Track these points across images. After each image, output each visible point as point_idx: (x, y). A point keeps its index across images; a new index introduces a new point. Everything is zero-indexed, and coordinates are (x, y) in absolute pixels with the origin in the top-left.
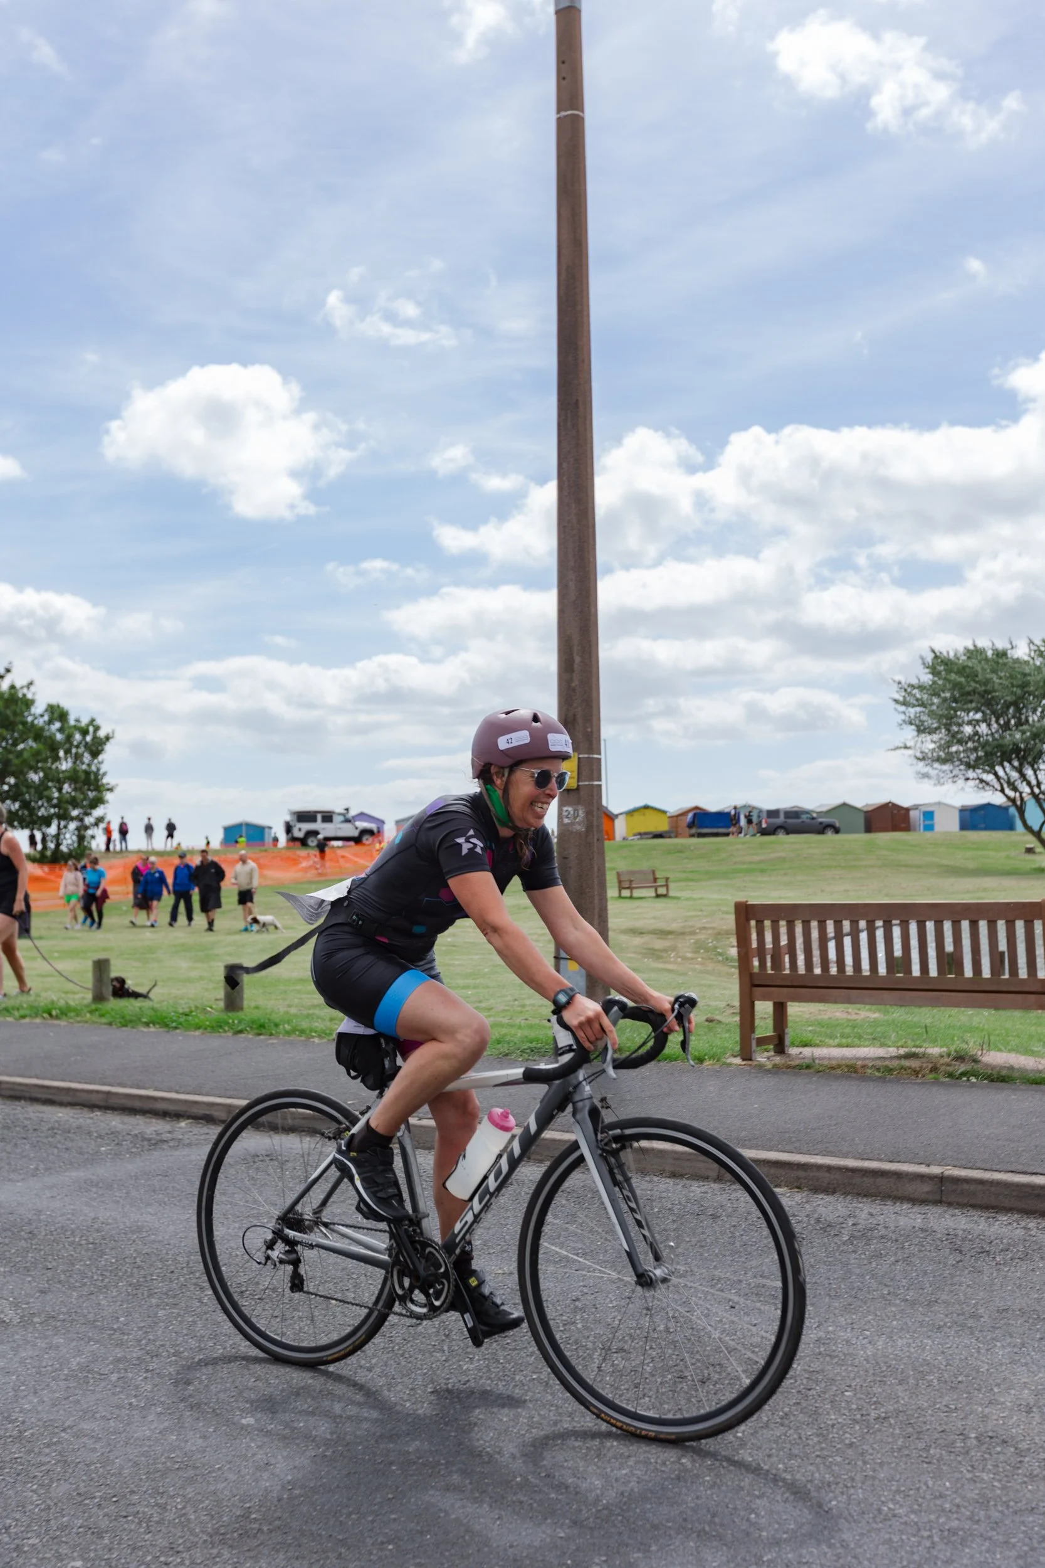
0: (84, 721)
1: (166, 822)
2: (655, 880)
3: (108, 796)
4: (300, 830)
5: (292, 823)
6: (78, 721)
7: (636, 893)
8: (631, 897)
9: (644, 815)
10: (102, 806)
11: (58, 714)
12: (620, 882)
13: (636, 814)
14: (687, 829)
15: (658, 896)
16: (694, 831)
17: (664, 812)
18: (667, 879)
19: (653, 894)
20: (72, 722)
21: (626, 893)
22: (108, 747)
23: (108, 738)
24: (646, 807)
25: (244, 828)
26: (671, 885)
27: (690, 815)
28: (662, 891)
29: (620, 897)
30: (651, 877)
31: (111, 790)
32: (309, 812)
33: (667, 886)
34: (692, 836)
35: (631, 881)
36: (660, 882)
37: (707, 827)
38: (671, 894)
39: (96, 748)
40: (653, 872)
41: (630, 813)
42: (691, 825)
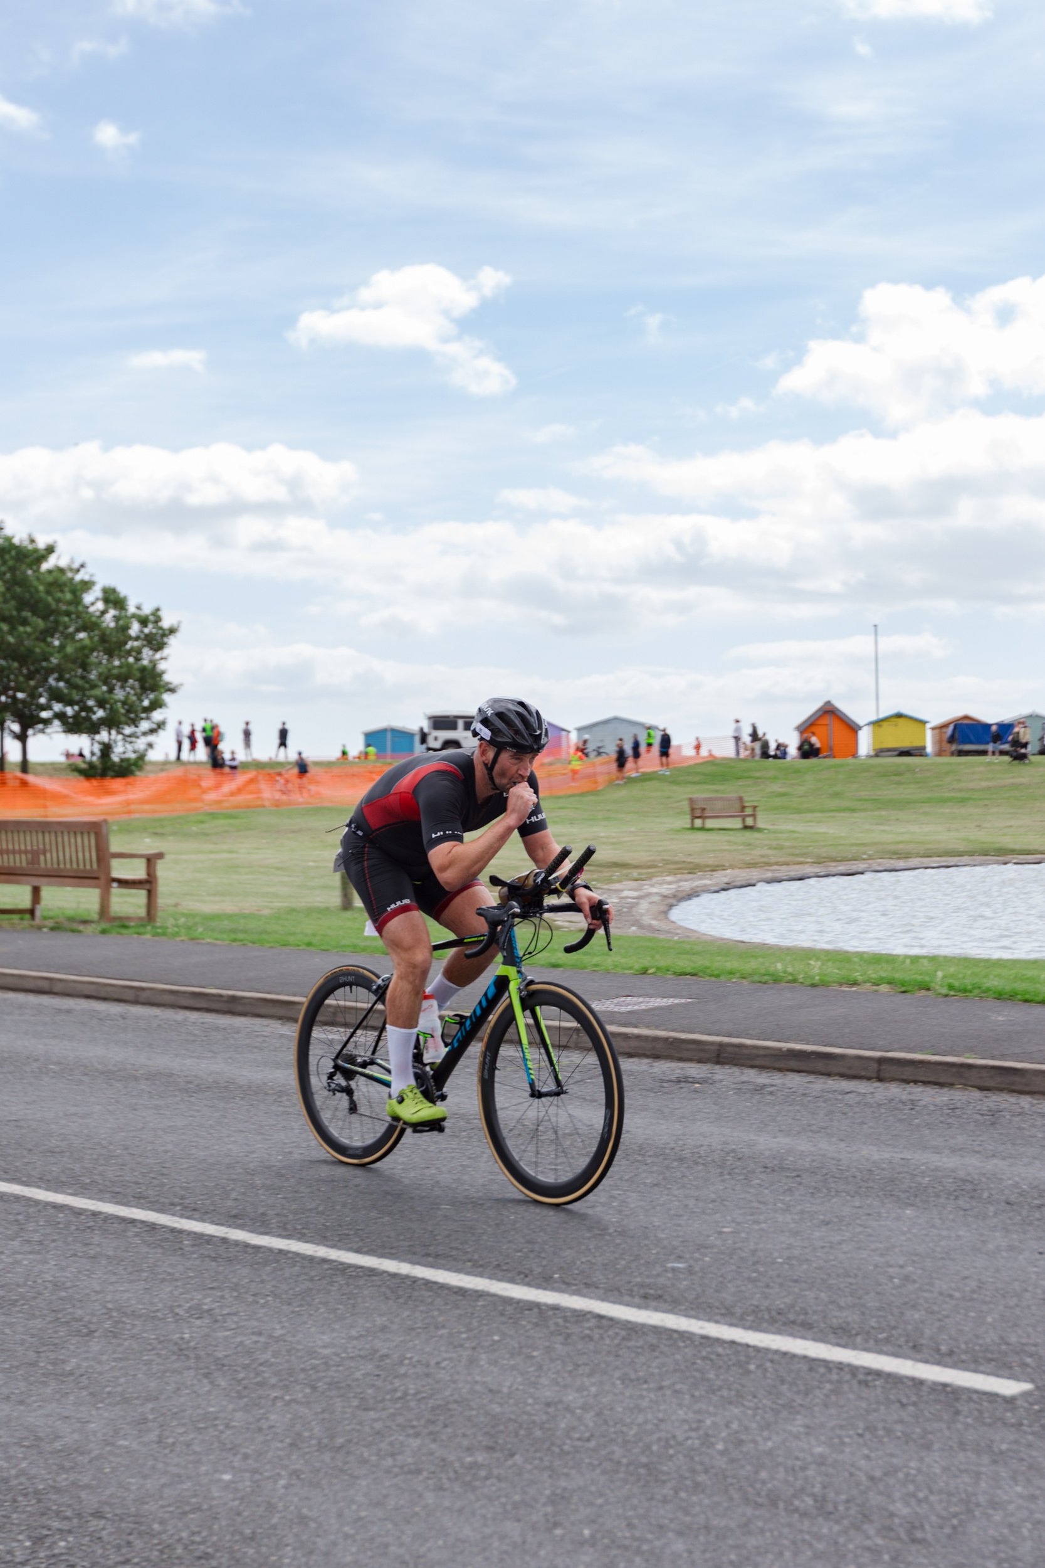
0: (147, 610)
1: (280, 726)
2: (743, 808)
3: (166, 697)
4: (436, 739)
5: (426, 730)
6: (138, 608)
7: (710, 824)
8: (702, 829)
9: (896, 725)
10: (159, 710)
11: (113, 599)
12: (693, 810)
13: (885, 724)
14: (949, 745)
15: (746, 828)
16: (954, 747)
17: (923, 723)
18: (755, 807)
19: (740, 826)
20: (132, 609)
21: (698, 823)
22: (172, 640)
23: (172, 631)
24: (899, 716)
25: (389, 735)
26: (760, 816)
27: (951, 727)
28: (749, 821)
29: (693, 828)
30: (738, 806)
31: (172, 690)
32: (448, 717)
33: (754, 816)
34: (952, 754)
35: (703, 809)
36: (748, 811)
37: (971, 742)
38: (760, 824)
39: (157, 641)
40: (741, 799)
41: (877, 723)
42: (952, 740)
